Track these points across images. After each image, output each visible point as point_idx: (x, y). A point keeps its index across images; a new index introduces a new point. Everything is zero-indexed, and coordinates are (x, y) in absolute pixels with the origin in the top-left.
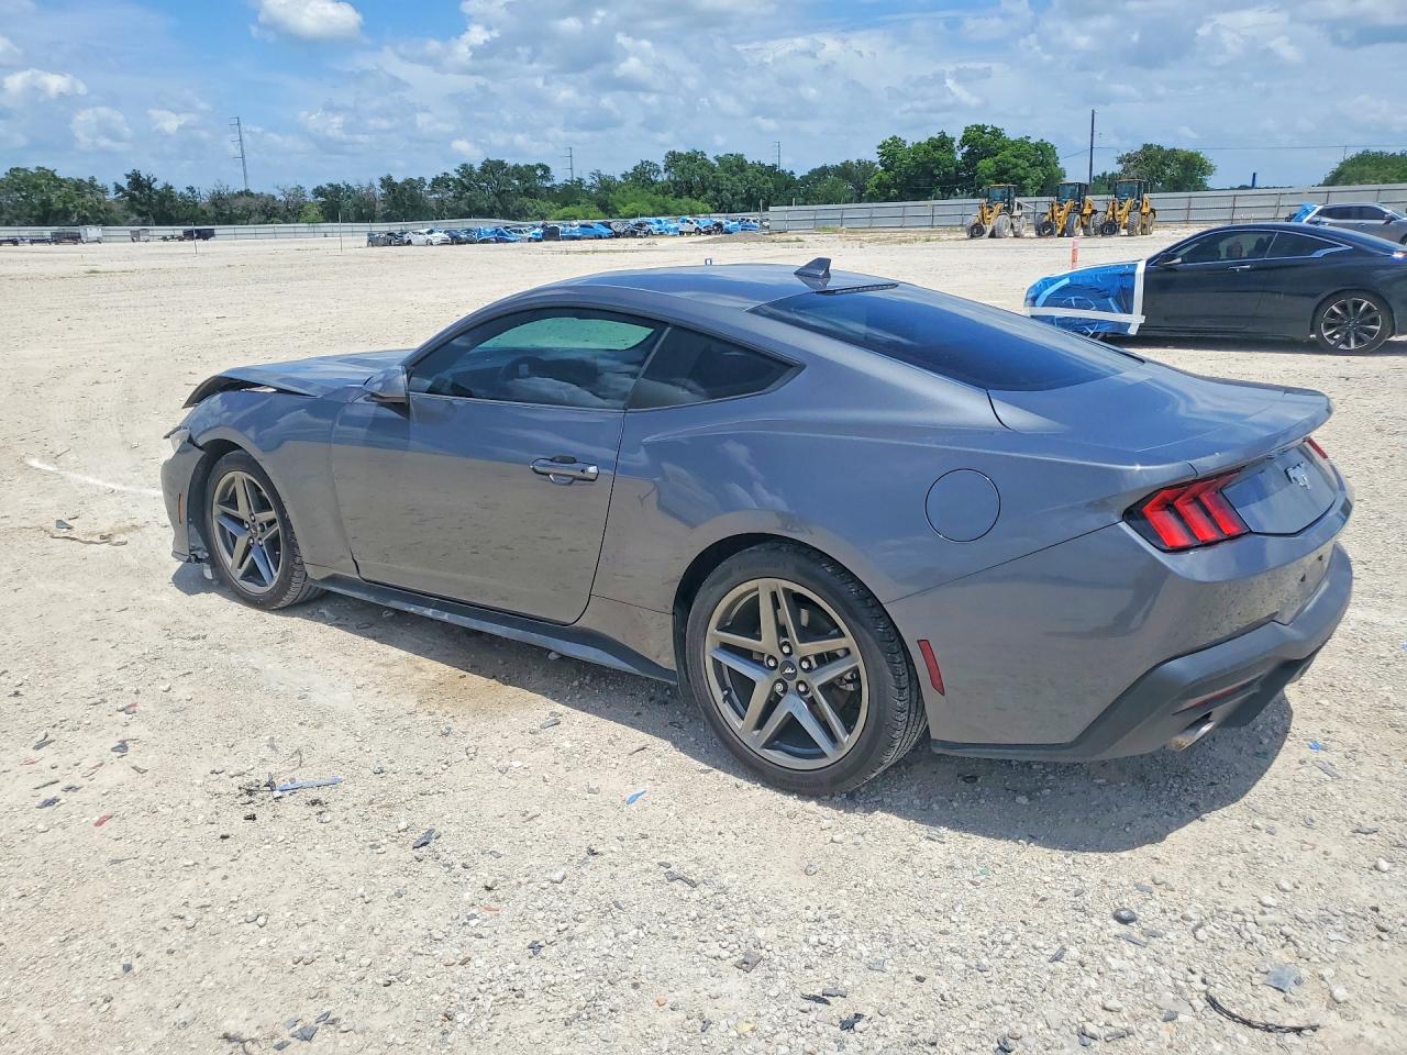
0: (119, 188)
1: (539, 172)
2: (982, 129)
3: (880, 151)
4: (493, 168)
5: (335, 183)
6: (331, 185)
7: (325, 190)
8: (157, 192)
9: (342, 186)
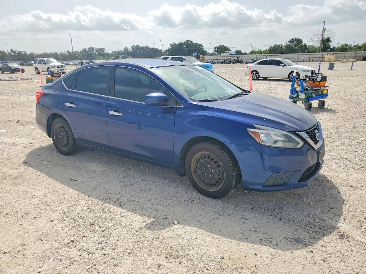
0: (8, 53)
1: (102, 50)
2: (188, 41)
3: (171, 46)
4: (92, 49)
5: (56, 52)
6: (55, 53)
7: (54, 54)
8: (17, 53)
9: (58, 53)
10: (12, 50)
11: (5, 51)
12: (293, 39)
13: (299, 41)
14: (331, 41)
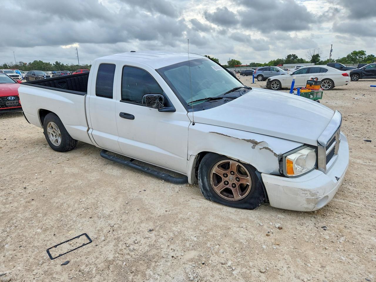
10: (57, 62)
11: (50, 63)
12: (291, 55)
13: (295, 57)
14: (319, 57)
